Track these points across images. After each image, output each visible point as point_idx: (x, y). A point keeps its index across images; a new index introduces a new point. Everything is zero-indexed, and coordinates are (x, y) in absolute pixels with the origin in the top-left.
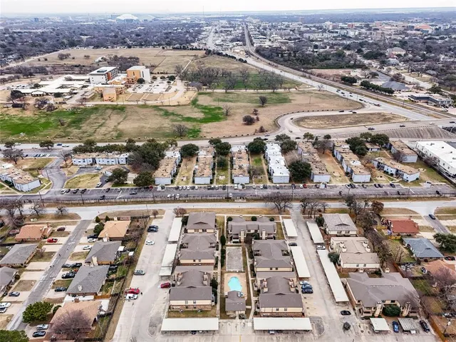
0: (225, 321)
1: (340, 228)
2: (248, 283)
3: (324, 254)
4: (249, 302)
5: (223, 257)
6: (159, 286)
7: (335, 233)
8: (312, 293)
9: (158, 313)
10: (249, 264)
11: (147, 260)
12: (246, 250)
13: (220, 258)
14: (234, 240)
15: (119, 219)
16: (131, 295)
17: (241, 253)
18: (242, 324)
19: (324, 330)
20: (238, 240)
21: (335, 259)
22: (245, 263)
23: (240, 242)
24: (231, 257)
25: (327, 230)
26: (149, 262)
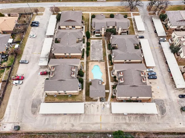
0: (89, 103)
1: (180, 24)
2: (107, 70)
3: (166, 45)
4: (107, 87)
5: (88, 49)
6: (39, 73)
7: (175, 27)
8: (156, 78)
9: (38, 96)
10: (107, 54)
11: (30, 51)
12: (106, 42)
13: (85, 50)
14: (96, 34)
15: (9, 15)
16: (17, 82)
17: (102, 45)
18: (102, 105)
19: (165, 111)
20: (99, 34)
21: (175, 50)
22: (105, 54)
23: (101, 36)
24: (94, 49)
25: (169, 24)
26: (32, 53)
